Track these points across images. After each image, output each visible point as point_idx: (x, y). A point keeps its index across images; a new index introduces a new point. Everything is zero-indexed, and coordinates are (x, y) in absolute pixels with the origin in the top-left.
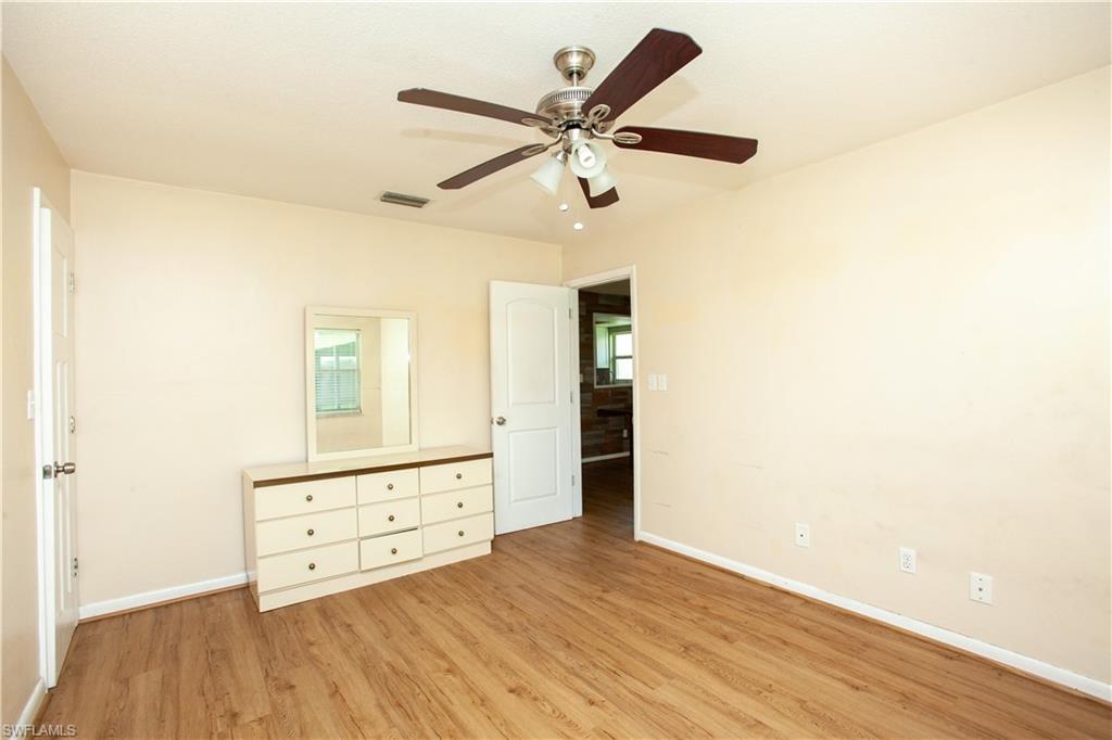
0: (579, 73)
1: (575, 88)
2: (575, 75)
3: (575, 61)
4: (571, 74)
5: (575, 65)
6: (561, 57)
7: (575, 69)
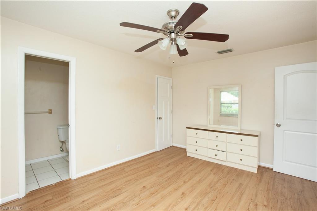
0: (174, 17)
1: (173, 21)
2: (173, 18)
3: (173, 13)
4: (172, 17)
5: (173, 14)
6: (169, 12)
7: (173, 16)
